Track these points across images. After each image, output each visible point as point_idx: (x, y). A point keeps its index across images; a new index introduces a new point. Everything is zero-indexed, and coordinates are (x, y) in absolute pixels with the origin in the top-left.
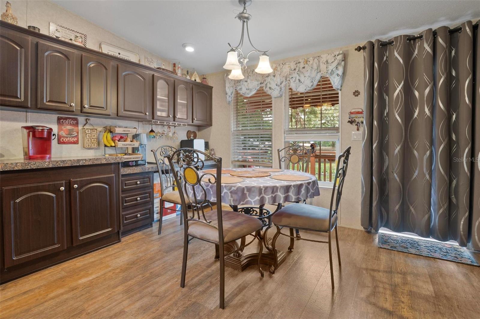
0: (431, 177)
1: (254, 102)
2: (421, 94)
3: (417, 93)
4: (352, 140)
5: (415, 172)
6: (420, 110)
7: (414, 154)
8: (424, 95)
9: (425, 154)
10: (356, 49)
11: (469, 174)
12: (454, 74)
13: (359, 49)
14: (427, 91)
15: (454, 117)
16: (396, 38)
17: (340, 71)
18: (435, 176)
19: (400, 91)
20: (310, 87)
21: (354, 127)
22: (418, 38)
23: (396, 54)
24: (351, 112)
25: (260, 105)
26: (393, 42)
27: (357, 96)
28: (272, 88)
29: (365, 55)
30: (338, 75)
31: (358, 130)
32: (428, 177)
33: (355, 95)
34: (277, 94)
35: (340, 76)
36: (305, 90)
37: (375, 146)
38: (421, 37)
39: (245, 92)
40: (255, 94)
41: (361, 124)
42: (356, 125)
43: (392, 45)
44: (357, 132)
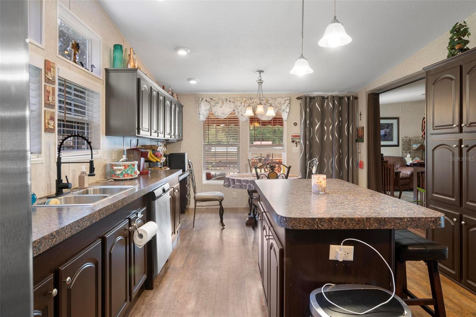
0: (332, 172)
2: (328, 129)
3: (325, 128)
4: (293, 152)
5: (324, 170)
6: (327, 136)
7: (324, 161)
8: (329, 129)
9: (330, 160)
10: (296, 98)
11: (347, 169)
12: (340, 120)
13: (298, 98)
14: (331, 127)
15: (341, 141)
16: (317, 96)
17: (288, 110)
18: (334, 170)
19: (319, 126)
21: (294, 144)
22: (326, 98)
23: (317, 105)
24: (292, 135)
26: (315, 98)
27: (296, 126)
29: (301, 102)
30: (286, 112)
31: (296, 146)
32: (331, 171)
33: (294, 125)
37: (307, 156)
38: (328, 98)
41: (298, 143)
42: (296, 143)
43: (315, 100)
44: (296, 148)
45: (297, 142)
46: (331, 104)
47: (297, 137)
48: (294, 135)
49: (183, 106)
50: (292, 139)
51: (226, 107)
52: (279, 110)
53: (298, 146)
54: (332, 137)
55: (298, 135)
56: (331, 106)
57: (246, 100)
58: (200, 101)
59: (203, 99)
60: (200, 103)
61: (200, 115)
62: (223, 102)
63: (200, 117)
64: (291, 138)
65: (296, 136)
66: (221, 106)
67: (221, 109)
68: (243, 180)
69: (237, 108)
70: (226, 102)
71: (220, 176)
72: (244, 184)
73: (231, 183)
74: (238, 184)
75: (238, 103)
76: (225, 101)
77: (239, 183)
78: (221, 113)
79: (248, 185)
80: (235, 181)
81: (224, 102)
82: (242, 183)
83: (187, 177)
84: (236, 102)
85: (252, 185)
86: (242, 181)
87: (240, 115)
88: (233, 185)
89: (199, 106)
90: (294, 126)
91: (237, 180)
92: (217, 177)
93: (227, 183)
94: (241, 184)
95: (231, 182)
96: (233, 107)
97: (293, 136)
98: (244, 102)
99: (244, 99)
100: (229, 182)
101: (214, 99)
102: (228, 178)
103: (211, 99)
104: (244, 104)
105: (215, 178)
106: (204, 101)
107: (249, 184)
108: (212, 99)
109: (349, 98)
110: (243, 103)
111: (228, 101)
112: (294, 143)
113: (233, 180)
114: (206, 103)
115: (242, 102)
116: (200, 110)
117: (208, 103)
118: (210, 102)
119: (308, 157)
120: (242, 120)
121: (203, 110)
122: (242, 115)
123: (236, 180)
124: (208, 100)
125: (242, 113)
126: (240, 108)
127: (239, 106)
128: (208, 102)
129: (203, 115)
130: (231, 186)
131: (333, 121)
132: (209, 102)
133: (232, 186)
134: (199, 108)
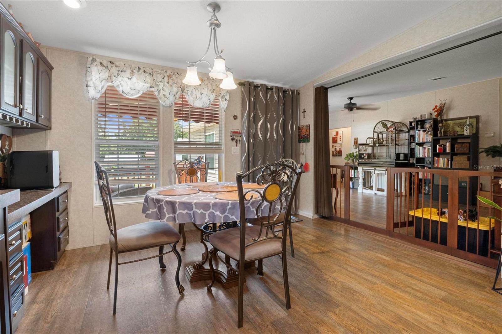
1: (131, 106)
4: (233, 153)
8: (273, 127)
10: (238, 84)
14: (275, 125)
16: (262, 85)
19: (263, 121)
20: (208, 104)
21: (234, 143)
22: (270, 89)
23: (261, 95)
24: (232, 131)
25: (137, 110)
26: (259, 87)
27: (236, 119)
28: (166, 96)
29: (243, 89)
30: (226, 99)
31: (236, 146)
34: (170, 104)
35: (227, 100)
36: (203, 106)
39: (128, 92)
40: (140, 97)
41: (239, 141)
42: (236, 142)
43: (259, 89)
44: (236, 147)
45: (237, 140)
46: (276, 96)
47: (237, 134)
48: (233, 131)
49: (53, 68)
50: (231, 136)
51: (137, 79)
52: (217, 95)
53: (238, 145)
54: (276, 136)
55: (238, 131)
56: (276, 99)
57: (171, 75)
58: (89, 63)
59: (96, 61)
60: (89, 66)
61: (89, 88)
62: (132, 71)
63: (88, 91)
64: (229, 134)
65: (236, 132)
66: (130, 77)
67: (129, 81)
68: (195, 203)
69: (156, 83)
70: (138, 72)
71: (125, 189)
72: (199, 212)
73: (165, 211)
74: (184, 212)
75: (160, 77)
76: (137, 69)
77: (186, 211)
78: (129, 88)
79: (207, 213)
80: (177, 205)
81: (136, 71)
82: (194, 210)
83: (58, 198)
84: (155, 74)
85: (218, 213)
86: (194, 206)
87: (161, 95)
88: (171, 215)
89: (87, 72)
90: (234, 119)
91: (181, 203)
92: (120, 191)
93: (155, 210)
94: (191, 212)
95: (165, 208)
96: (150, 81)
97: (233, 133)
98: (169, 76)
99: (168, 73)
100: (160, 209)
101: (117, 63)
102: (156, 200)
103: (110, 62)
104: (168, 80)
105: (117, 193)
106: (96, 63)
107: (211, 210)
108: (113, 64)
109: (292, 92)
110: (166, 78)
111: (141, 71)
112: (234, 141)
113: (172, 204)
114: (100, 67)
115: (164, 77)
116: (89, 79)
117: (104, 68)
118: (109, 68)
119: (251, 160)
120: (164, 104)
121: (94, 79)
122: (164, 95)
123: (178, 203)
124: (104, 63)
125: (164, 93)
126: (162, 85)
127: (161, 82)
128: (104, 66)
129: (95, 88)
130: (165, 216)
131: (278, 116)
132: (107, 67)
133: (167, 216)
134: (86, 76)
